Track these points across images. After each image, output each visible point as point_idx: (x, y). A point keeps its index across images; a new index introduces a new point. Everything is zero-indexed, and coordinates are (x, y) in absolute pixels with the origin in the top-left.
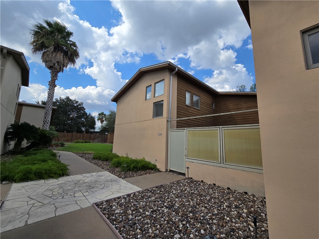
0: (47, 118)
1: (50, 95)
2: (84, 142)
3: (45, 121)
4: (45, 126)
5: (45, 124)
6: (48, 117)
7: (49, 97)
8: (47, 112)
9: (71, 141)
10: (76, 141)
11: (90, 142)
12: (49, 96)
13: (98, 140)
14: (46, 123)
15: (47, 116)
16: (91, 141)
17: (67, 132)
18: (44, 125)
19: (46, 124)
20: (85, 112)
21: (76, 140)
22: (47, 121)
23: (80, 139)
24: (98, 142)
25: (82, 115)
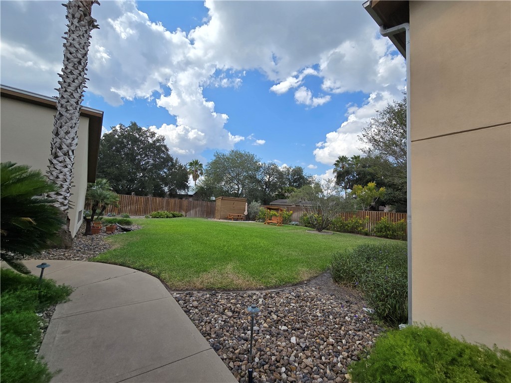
0: (62, 133)
1: (73, 50)
2: (171, 215)
3: (57, 145)
4: (59, 166)
5: (56, 156)
6: (67, 133)
7: (68, 59)
8: (64, 113)
9: (145, 212)
10: (154, 213)
11: (181, 216)
12: (69, 55)
13: (196, 212)
14: (60, 153)
15: (65, 128)
16: (184, 213)
17: (137, 194)
18: (55, 161)
19: (61, 159)
20: (168, 155)
21: (155, 211)
22: (64, 147)
23: (162, 208)
24: (195, 215)
25: (163, 163)
